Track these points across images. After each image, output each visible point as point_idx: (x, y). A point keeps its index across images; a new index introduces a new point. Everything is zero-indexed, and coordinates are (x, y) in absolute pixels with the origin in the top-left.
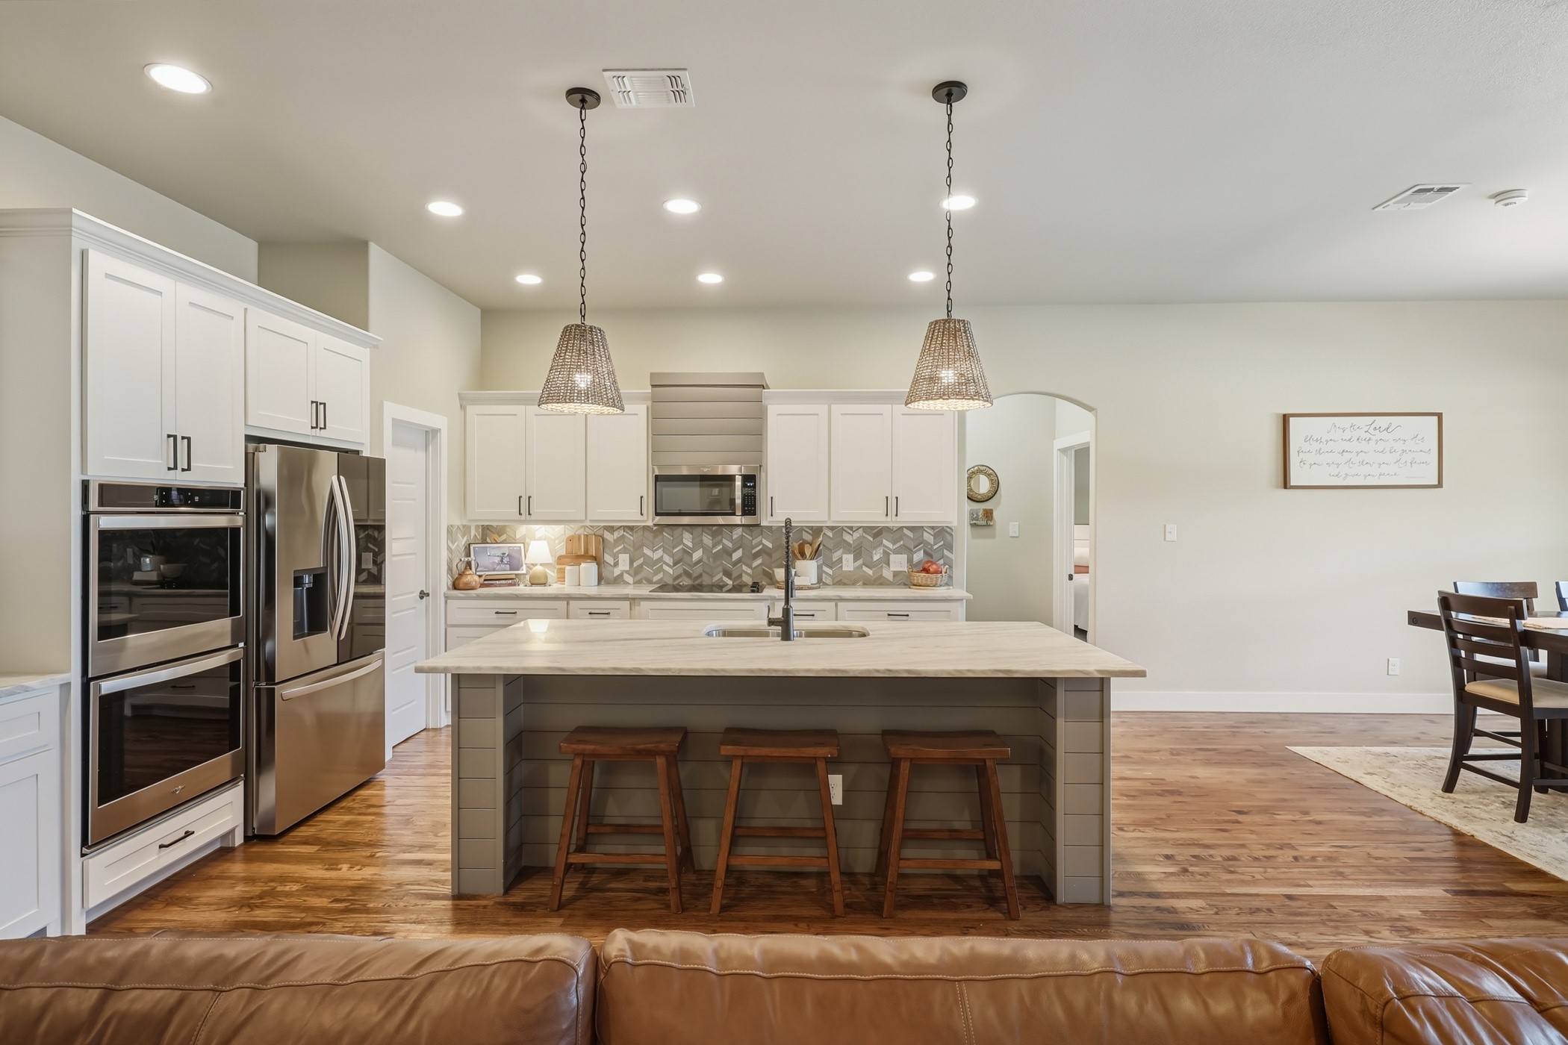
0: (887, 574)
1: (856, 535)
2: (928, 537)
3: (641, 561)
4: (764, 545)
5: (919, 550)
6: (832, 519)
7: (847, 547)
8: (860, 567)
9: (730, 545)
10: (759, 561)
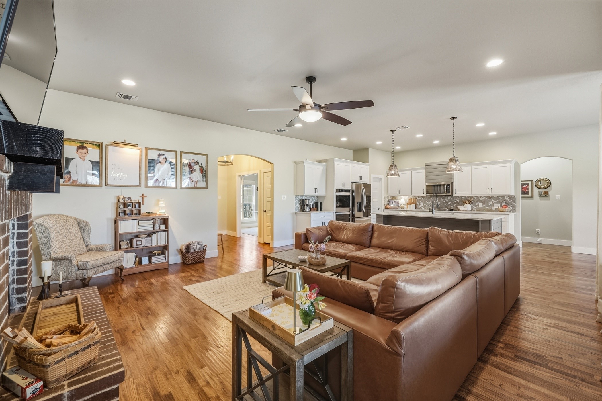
0: (493, 208)
1: (483, 198)
2: (507, 199)
3: (426, 204)
4: (456, 201)
5: (504, 202)
6: (472, 194)
7: (481, 202)
8: (485, 206)
9: (447, 201)
10: (455, 205)
